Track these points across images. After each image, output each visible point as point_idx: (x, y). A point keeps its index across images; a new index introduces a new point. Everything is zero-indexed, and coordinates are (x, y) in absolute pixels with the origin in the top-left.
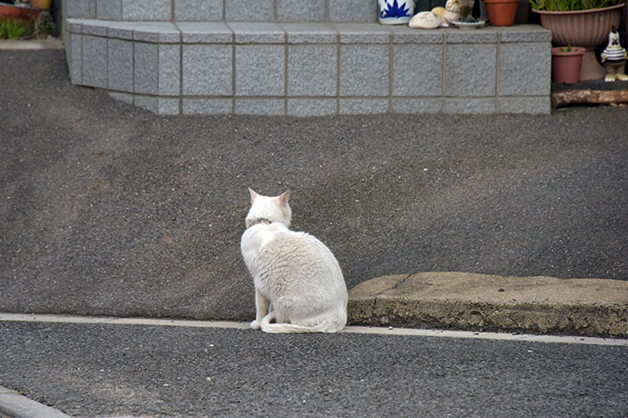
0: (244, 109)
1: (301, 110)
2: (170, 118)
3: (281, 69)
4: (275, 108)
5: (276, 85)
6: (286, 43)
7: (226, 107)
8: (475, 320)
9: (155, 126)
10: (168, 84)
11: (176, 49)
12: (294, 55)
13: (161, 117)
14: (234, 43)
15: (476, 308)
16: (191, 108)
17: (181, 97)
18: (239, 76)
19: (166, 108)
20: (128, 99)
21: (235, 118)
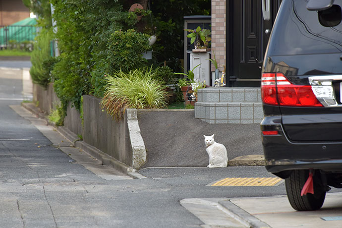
0: (230, 122)
1: (244, 122)
2: (212, 124)
3: (240, 112)
4: (238, 122)
5: (238, 116)
6: (241, 106)
7: (226, 122)
8: (254, 164)
9: (208, 126)
10: (212, 116)
11: (214, 108)
12: (243, 109)
13: (210, 124)
14: (228, 106)
15: (255, 161)
16: (217, 122)
17: (215, 119)
18: (229, 114)
19: (212, 122)
20: (204, 120)
21: (228, 124)
